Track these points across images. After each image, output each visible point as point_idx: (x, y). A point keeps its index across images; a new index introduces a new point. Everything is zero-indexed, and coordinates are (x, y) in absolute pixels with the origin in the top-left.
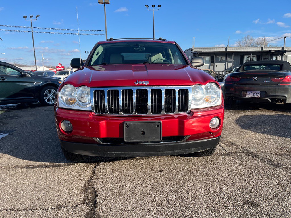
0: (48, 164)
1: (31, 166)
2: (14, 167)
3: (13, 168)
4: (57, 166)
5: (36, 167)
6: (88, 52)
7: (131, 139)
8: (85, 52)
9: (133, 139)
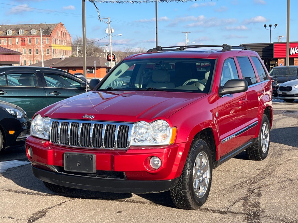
0: (35, 192)
1: (20, 191)
2: (8, 190)
3: (6, 191)
4: (40, 195)
5: (23, 193)
6: (270, 26)
7: (70, 169)
8: (265, 26)
9: (71, 169)
